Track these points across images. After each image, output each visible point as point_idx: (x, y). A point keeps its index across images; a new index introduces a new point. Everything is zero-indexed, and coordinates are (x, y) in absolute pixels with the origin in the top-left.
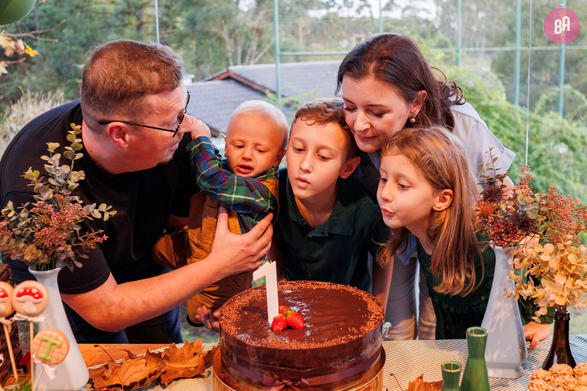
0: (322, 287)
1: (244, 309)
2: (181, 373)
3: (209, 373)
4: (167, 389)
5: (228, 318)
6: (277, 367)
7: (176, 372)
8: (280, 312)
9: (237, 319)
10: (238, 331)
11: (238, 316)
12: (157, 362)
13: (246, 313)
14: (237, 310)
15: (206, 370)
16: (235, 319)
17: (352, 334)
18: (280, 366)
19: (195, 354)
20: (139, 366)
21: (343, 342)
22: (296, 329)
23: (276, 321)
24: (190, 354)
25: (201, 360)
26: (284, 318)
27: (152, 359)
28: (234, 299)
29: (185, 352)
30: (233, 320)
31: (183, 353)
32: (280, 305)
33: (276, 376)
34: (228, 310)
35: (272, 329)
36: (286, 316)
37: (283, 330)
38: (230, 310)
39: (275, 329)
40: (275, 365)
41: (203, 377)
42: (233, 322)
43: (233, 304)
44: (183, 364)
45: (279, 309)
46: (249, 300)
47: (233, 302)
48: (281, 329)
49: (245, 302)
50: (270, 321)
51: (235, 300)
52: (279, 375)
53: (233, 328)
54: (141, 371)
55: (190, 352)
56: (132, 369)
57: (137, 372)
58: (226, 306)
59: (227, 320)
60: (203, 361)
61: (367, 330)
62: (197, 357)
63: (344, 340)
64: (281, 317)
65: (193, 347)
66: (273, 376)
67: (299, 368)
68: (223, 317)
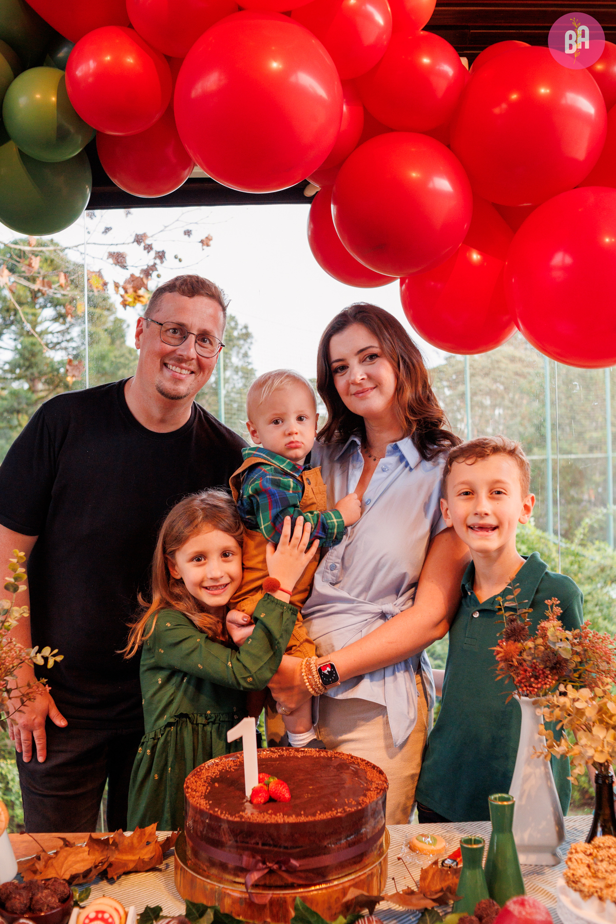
0: (308, 754)
1: (214, 780)
2: (131, 866)
3: (167, 866)
4: (115, 885)
5: (195, 791)
6: (260, 846)
7: (125, 864)
8: (260, 781)
9: (206, 792)
10: (210, 805)
11: (207, 789)
12: (102, 851)
13: (217, 785)
14: (205, 782)
15: (164, 862)
16: (204, 792)
17: (349, 805)
18: (263, 844)
19: (148, 843)
20: (81, 855)
21: (339, 814)
22: (279, 802)
23: (255, 792)
24: (142, 844)
25: (158, 848)
26: (266, 788)
27: (96, 847)
28: (200, 769)
29: (135, 841)
30: (202, 793)
31: (132, 843)
32: (259, 773)
33: (259, 858)
34: (194, 781)
35: (251, 802)
36: (267, 785)
37: (265, 803)
38: (196, 782)
39: (255, 801)
40: (257, 844)
41: (160, 870)
42: (201, 796)
43: (200, 775)
44: (134, 855)
45: (259, 777)
46: (219, 771)
47: (199, 772)
48: (262, 801)
49: (214, 773)
50: (248, 793)
51: (201, 770)
52: (261, 857)
53: (203, 802)
54: (83, 860)
55: (141, 841)
56: (72, 859)
57: (78, 862)
58: (192, 777)
59: (194, 793)
60: (160, 848)
61: (368, 801)
62: (151, 847)
63: (340, 812)
64: (262, 787)
65: (145, 835)
66: (254, 857)
67: (286, 848)
68: (190, 790)
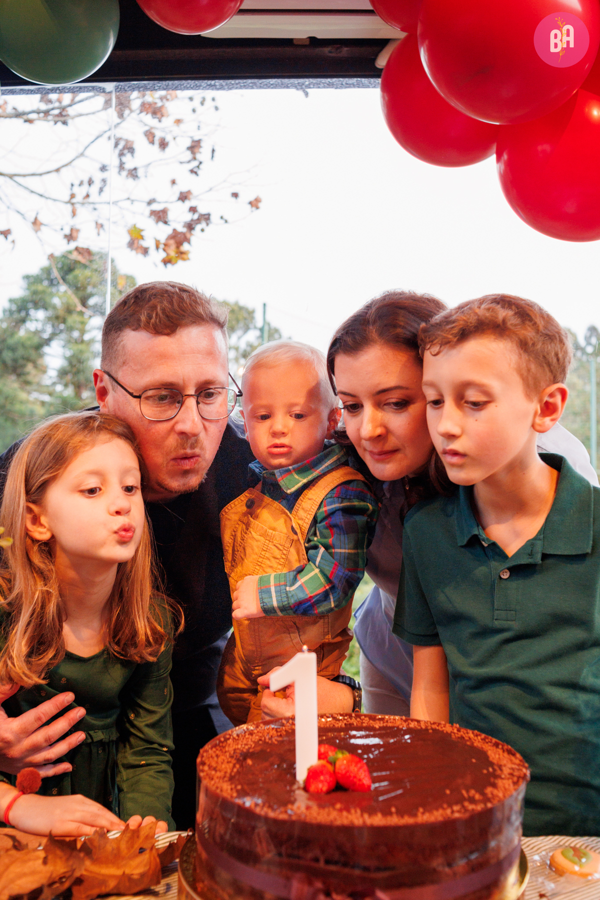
1: (246, 755)
2: (112, 884)
3: (168, 887)
5: (215, 769)
6: (322, 864)
7: (103, 881)
8: (321, 756)
9: (232, 771)
10: (237, 791)
11: (234, 766)
12: (67, 860)
13: (250, 762)
14: (231, 757)
15: (164, 882)
16: (229, 771)
17: (472, 800)
18: (327, 862)
19: (142, 851)
20: (31, 863)
21: (457, 815)
22: (353, 791)
23: (313, 774)
24: (132, 851)
25: (154, 858)
26: (330, 768)
27: (59, 852)
28: (224, 737)
29: (123, 846)
30: (226, 773)
31: (118, 849)
32: (321, 743)
33: (319, 885)
34: (214, 755)
35: (306, 789)
36: (333, 764)
37: (329, 792)
38: (217, 756)
39: (312, 788)
40: (317, 860)
41: (155, 894)
42: (225, 777)
43: (224, 747)
44: (118, 868)
45: (319, 751)
46: (254, 742)
47: (223, 742)
48: (325, 789)
49: (246, 745)
50: (301, 775)
51: (226, 740)
52: (324, 883)
53: (226, 786)
54: (33, 873)
55: (132, 847)
56: (16, 869)
57: (25, 875)
58: (211, 748)
59: (213, 772)
60: (158, 860)
61: (501, 795)
62: (146, 857)
63: (459, 812)
64: (324, 766)
65: (138, 837)
66: (310, 883)
67: (366, 869)
68: (206, 768)
